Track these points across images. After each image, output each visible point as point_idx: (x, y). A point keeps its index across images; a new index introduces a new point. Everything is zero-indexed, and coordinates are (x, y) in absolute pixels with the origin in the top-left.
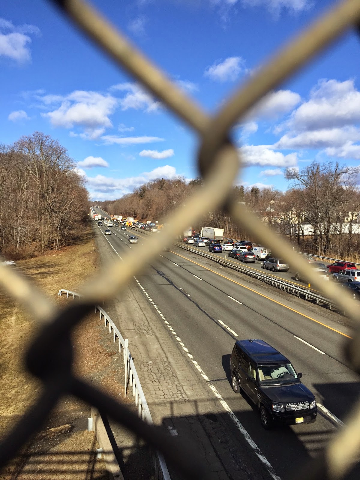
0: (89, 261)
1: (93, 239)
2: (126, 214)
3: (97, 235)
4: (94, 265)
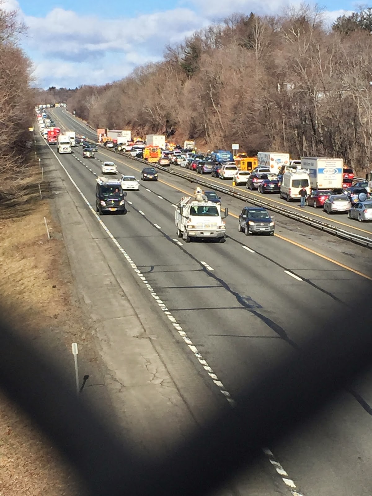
0: (36, 267)
1: (45, 201)
2: (142, 125)
3: (59, 188)
4: (49, 278)
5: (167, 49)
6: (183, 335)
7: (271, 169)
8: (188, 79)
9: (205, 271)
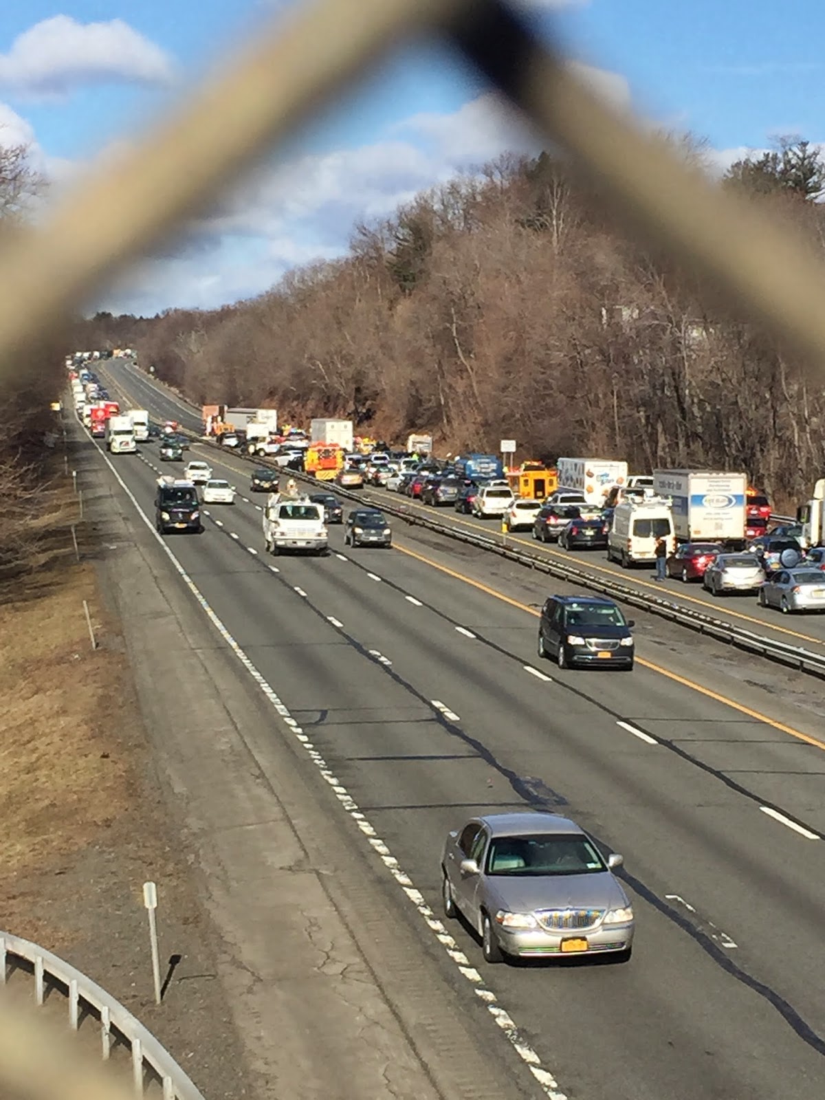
0: (64, 712)
1: (85, 565)
2: (302, 398)
3: (115, 538)
4: (93, 737)
5: (357, 231)
6: (391, 864)
7: (587, 497)
8: (405, 296)
9: (440, 722)
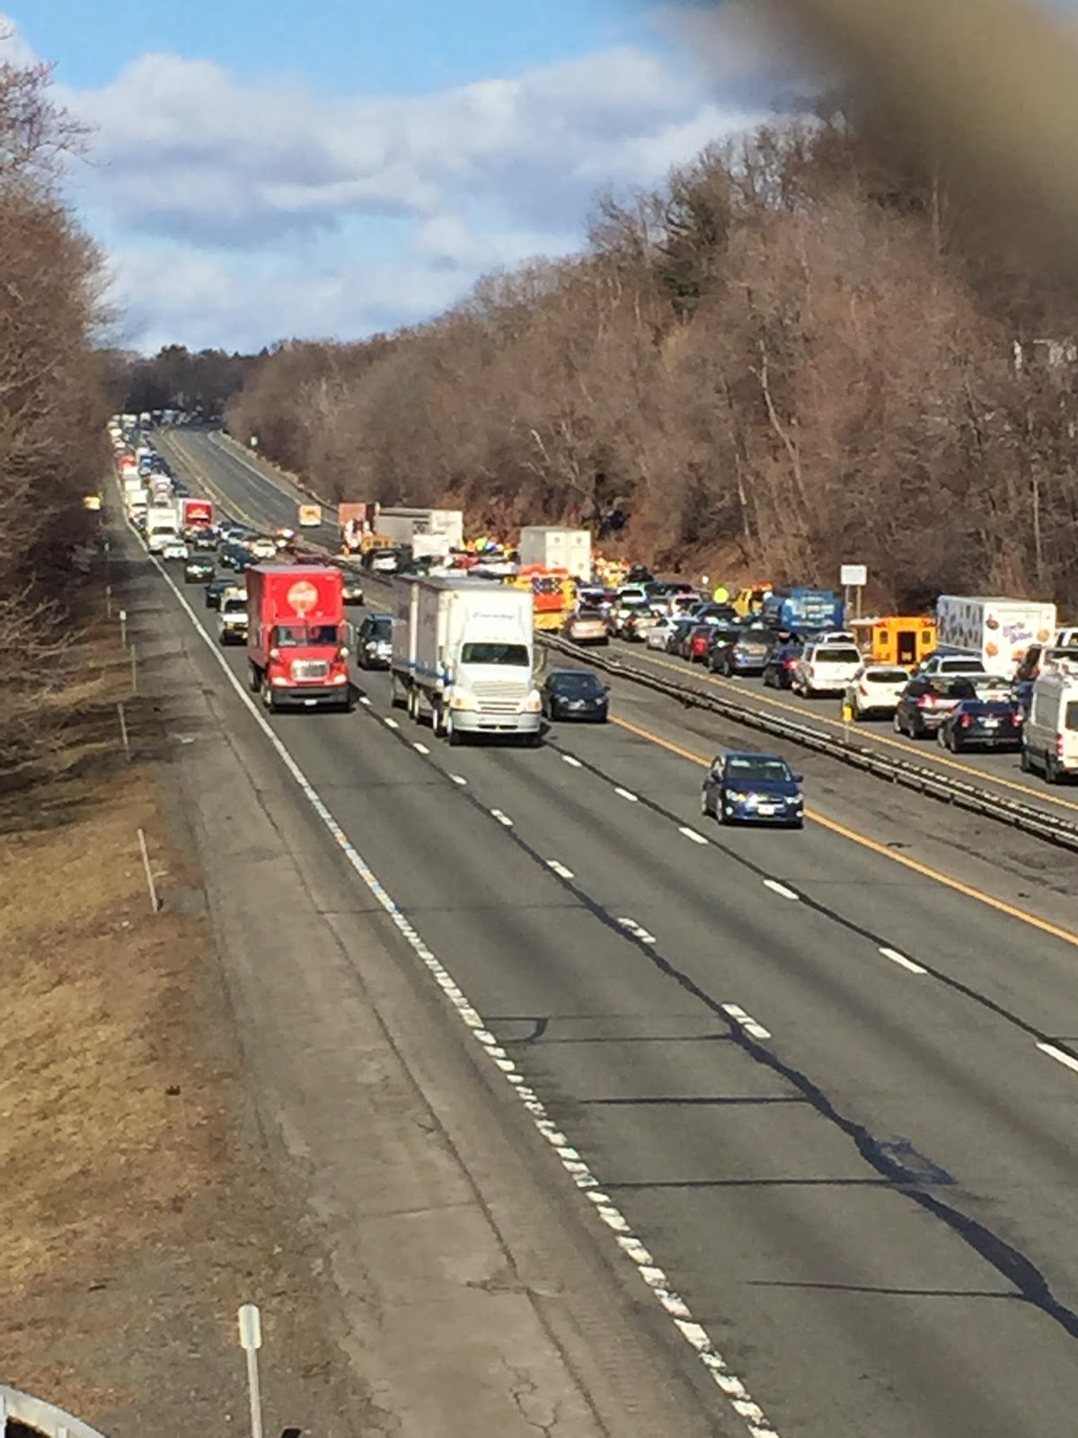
0: (104, 1016)
4: (154, 1059)
5: (601, 210)
6: (655, 1280)
7: (986, 662)
8: (681, 321)
9: (739, 1042)
